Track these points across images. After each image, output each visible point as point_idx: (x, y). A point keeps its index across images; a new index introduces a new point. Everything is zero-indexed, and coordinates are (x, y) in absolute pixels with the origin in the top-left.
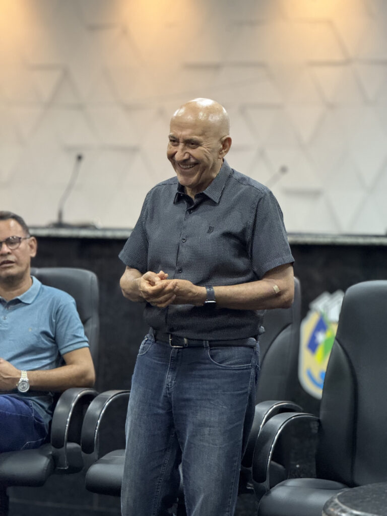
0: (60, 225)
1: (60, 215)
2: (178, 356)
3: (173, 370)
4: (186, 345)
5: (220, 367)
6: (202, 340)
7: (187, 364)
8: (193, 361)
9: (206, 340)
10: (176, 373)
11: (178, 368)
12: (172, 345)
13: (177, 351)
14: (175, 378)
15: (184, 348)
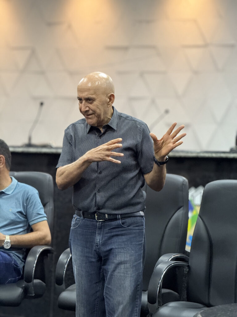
0: (29, 145)
1: (30, 139)
2: (102, 226)
3: (99, 234)
4: (107, 219)
5: (128, 229)
6: (116, 215)
7: (108, 229)
8: (112, 228)
9: (118, 215)
10: (101, 236)
11: (102, 233)
12: (97, 220)
13: (100, 223)
14: (101, 239)
15: (105, 220)
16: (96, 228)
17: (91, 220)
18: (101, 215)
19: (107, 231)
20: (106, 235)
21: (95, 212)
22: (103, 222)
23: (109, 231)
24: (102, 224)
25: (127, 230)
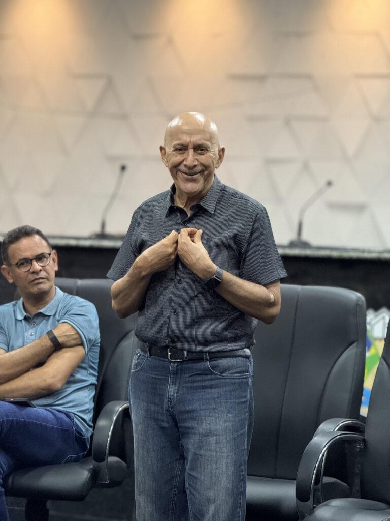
2: (177, 370)
3: (174, 383)
4: (186, 358)
5: (222, 377)
6: (202, 352)
7: (188, 376)
8: (194, 373)
9: (206, 352)
10: (177, 386)
11: (178, 381)
12: (171, 359)
13: (176, 364)
14: (176, 391)
15: (183, 361)
16: (168, 372)
17: (162, 359)
18: (177, 353)
19: (187, 379)
20: (185, 385)
21: (166, 347)
22: (179, 363)
23: (191, 379)
24: (178, 367)
25: (220, 378)
